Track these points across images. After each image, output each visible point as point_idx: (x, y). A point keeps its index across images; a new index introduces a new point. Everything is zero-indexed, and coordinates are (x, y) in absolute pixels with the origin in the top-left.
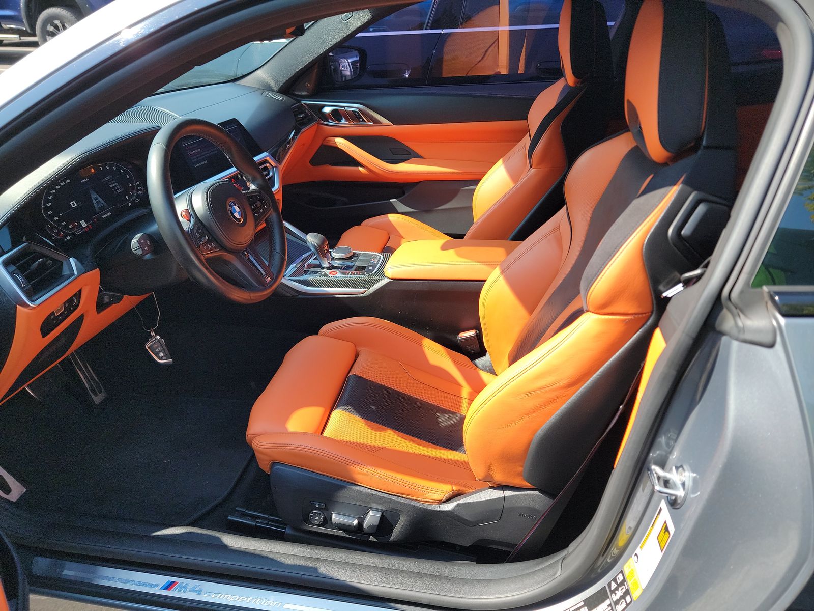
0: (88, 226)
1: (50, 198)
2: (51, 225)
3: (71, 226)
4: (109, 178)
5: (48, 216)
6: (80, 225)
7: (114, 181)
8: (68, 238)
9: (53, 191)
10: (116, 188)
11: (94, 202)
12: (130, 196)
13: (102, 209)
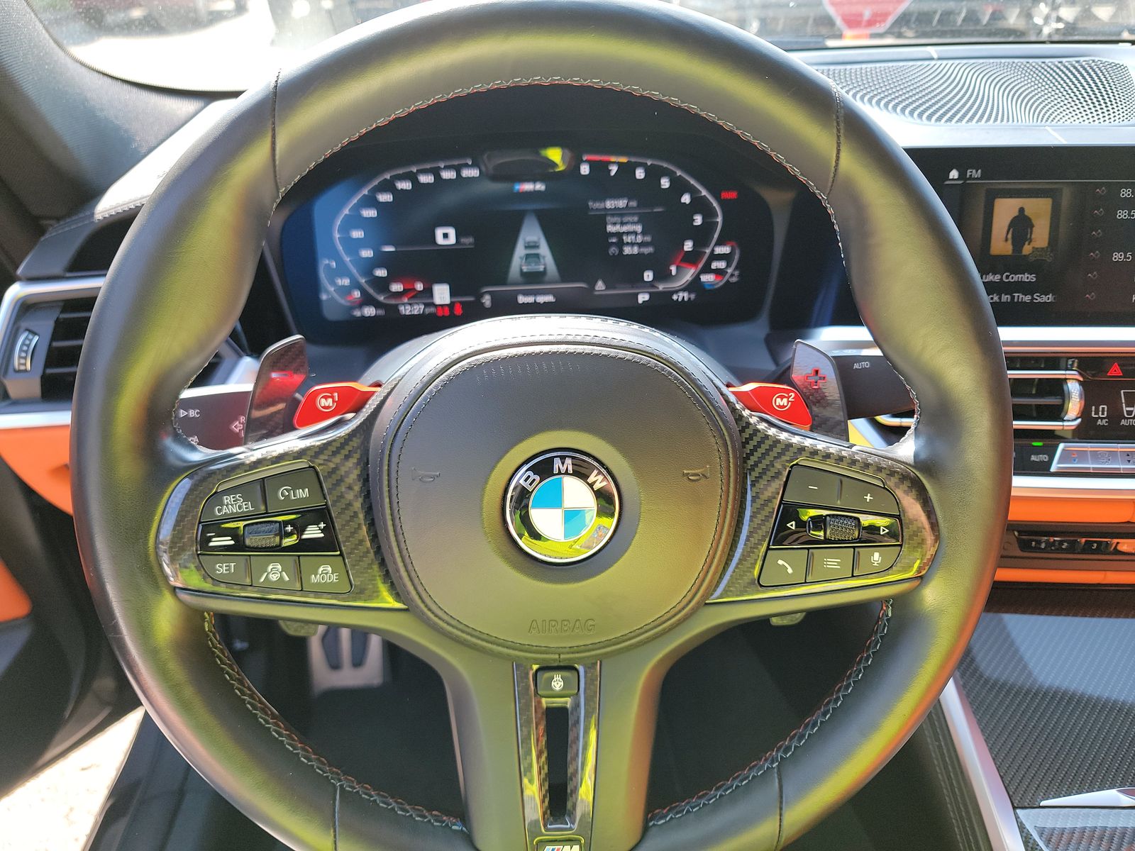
0: (451, 305)
1: (385, 197)
2: (340, 262)
3: (397, 287)
4: (622, 203)
5: (347, 241)
6: (428, 292)
7: (636, 219)
8: (370, 311)
9: (405, 185)
10: (627, 239)
11: (520, 251)
12: (662, 275)
13: (533, 278)
